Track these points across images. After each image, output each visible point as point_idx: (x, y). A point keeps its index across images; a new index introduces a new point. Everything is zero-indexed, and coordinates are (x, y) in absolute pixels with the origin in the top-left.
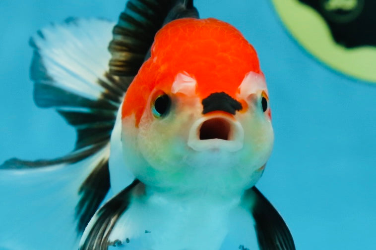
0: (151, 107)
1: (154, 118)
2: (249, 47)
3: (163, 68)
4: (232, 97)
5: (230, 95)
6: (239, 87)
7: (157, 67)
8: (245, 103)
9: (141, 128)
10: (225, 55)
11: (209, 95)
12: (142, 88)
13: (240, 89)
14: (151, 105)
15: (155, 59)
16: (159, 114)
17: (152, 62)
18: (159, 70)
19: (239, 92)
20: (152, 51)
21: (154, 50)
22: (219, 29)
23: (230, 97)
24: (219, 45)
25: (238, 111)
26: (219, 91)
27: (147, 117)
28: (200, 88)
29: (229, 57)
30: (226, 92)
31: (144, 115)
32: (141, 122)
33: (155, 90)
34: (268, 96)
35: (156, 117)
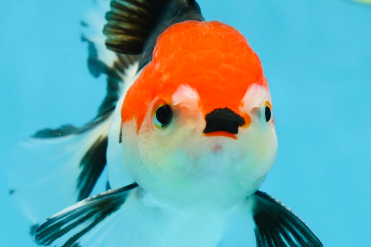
0: (152, 116)
1: (156, 128)
2: (254, 56)
3: (165, 77)
4: (235, 112)
5: (233, 110)
6: (242, 101)
7: (160, 75)
8: (248, 117)
9: (141, 136)
10: (229, 66)
11: (212, 110)
12: (143, 94)
13: (243, 102)
14: (152, 113)
15: (158, 66)
16: (160, 123)
17: (154, 68)
18: (161, 79)
19: (243, 105)
20: (155, 55)
21: (156, 55)
22: (223, 38)
23: (233, 112)
24: (223, 56)
25: (241, 126)
26: (223, 107)
27: (148, 126)
28: (203, 102)
29: (233, 69)
30: (229, 107)
31: (144, 123)
32: (141, 130)
33: (156, 99)
34: (271, 105)
35: (157, 126)
